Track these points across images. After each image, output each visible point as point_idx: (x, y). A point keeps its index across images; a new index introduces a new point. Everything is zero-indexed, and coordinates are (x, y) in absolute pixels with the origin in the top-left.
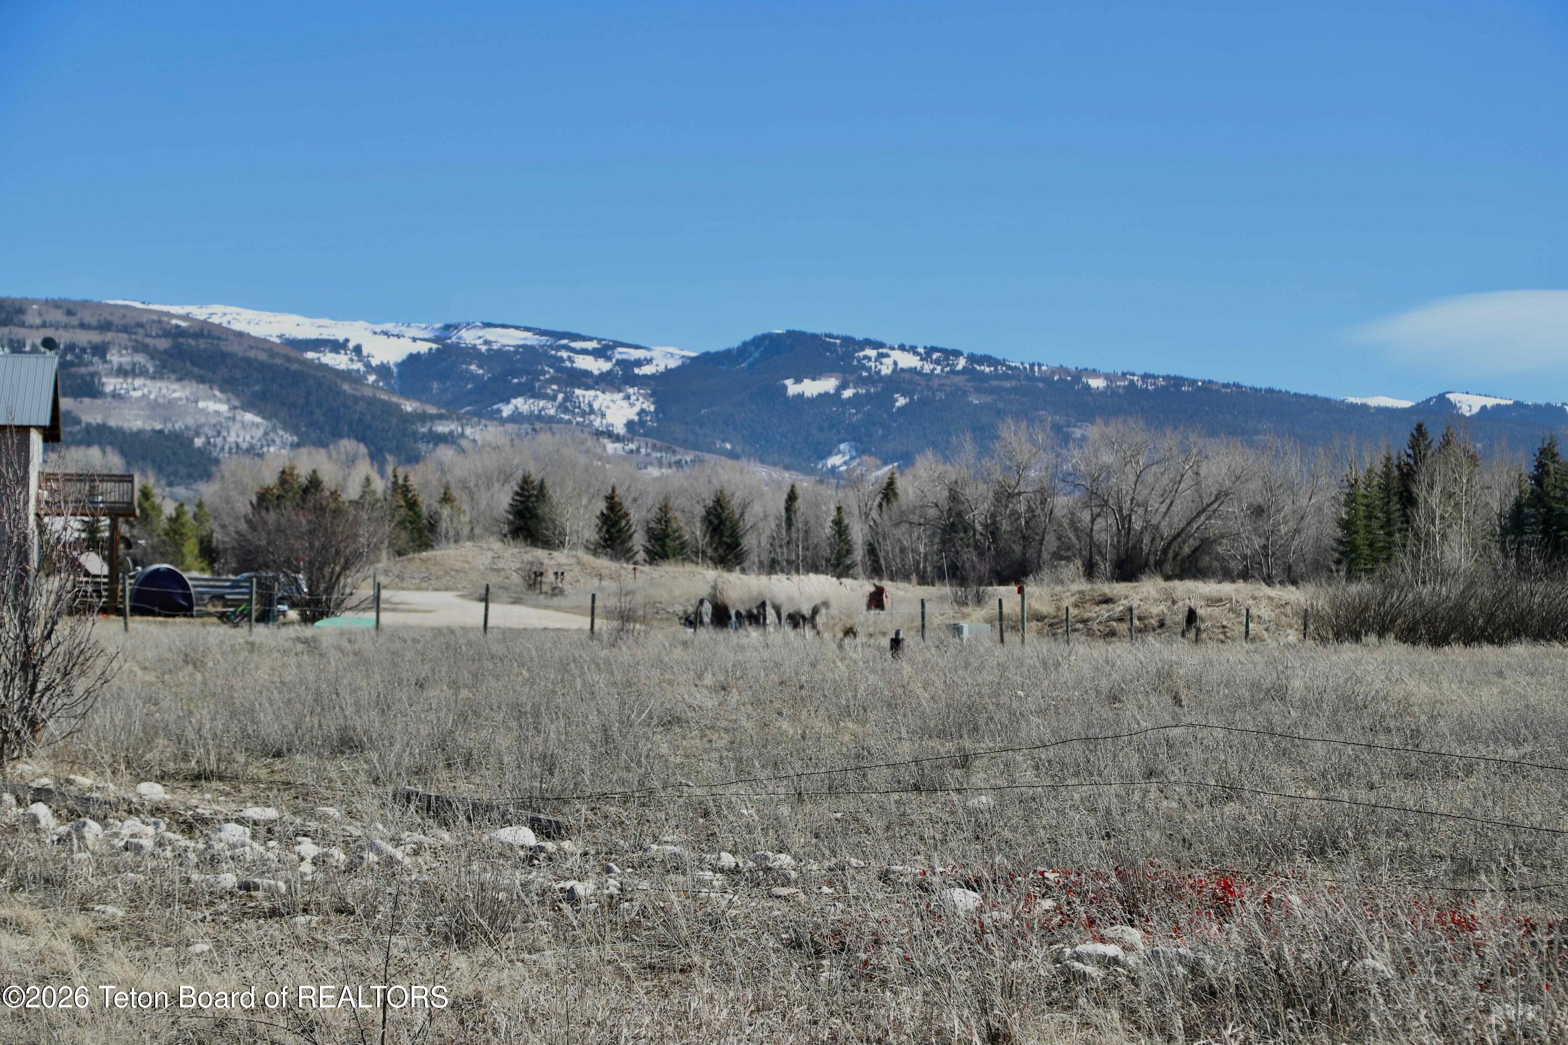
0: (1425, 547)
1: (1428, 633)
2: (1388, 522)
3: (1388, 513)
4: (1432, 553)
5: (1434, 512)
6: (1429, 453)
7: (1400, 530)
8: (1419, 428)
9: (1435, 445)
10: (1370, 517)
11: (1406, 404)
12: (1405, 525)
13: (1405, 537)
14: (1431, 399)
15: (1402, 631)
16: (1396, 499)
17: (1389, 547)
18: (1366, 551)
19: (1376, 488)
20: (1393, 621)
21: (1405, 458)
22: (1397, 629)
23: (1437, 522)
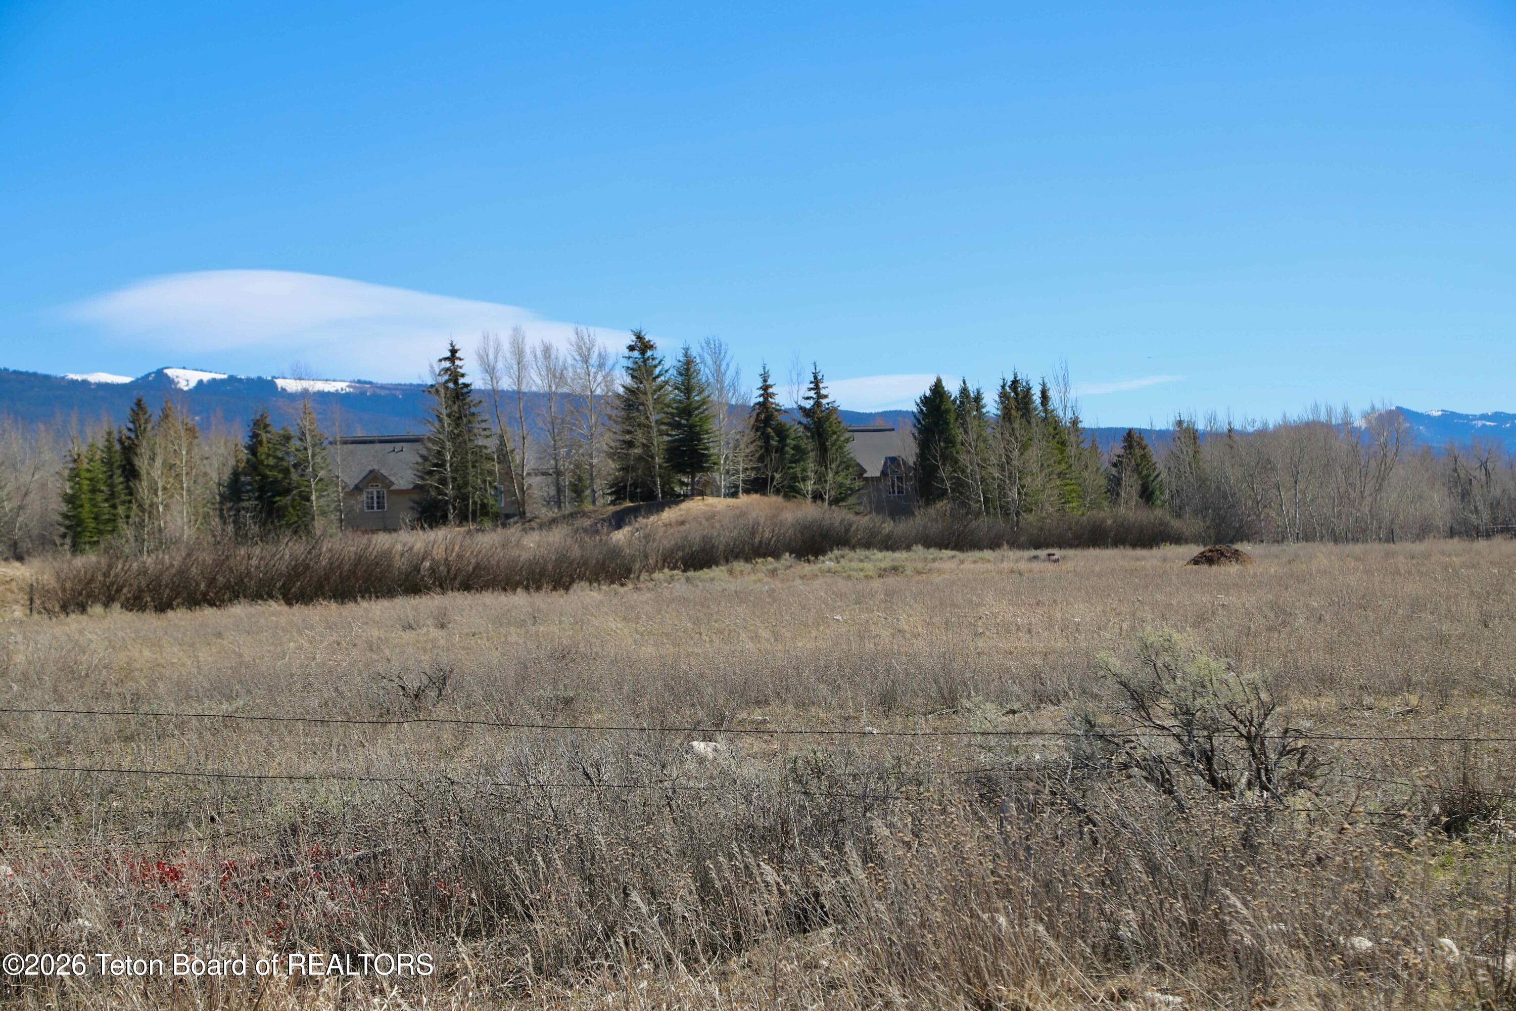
0: (150, 517)
1: (153, 600)
2: (113, 495)
3: (112, 486)
4: (156, 523)
5: (156, 483)
6: (149, 426)
7: (123, 503)
8: (139, 403)
9: (155, 418)
10: (94, 491)
11: (126, 380)
12: (129, 498)
13: (129, 509)
14: (150, 374)
15: (128, 599)
16: (119, 472)
17: (113, 519)
18: (92, 524)
19: (99, 462)
20: (119, 590)
21: (125, 431)
22: (123, 598)
23: (160, 493)
